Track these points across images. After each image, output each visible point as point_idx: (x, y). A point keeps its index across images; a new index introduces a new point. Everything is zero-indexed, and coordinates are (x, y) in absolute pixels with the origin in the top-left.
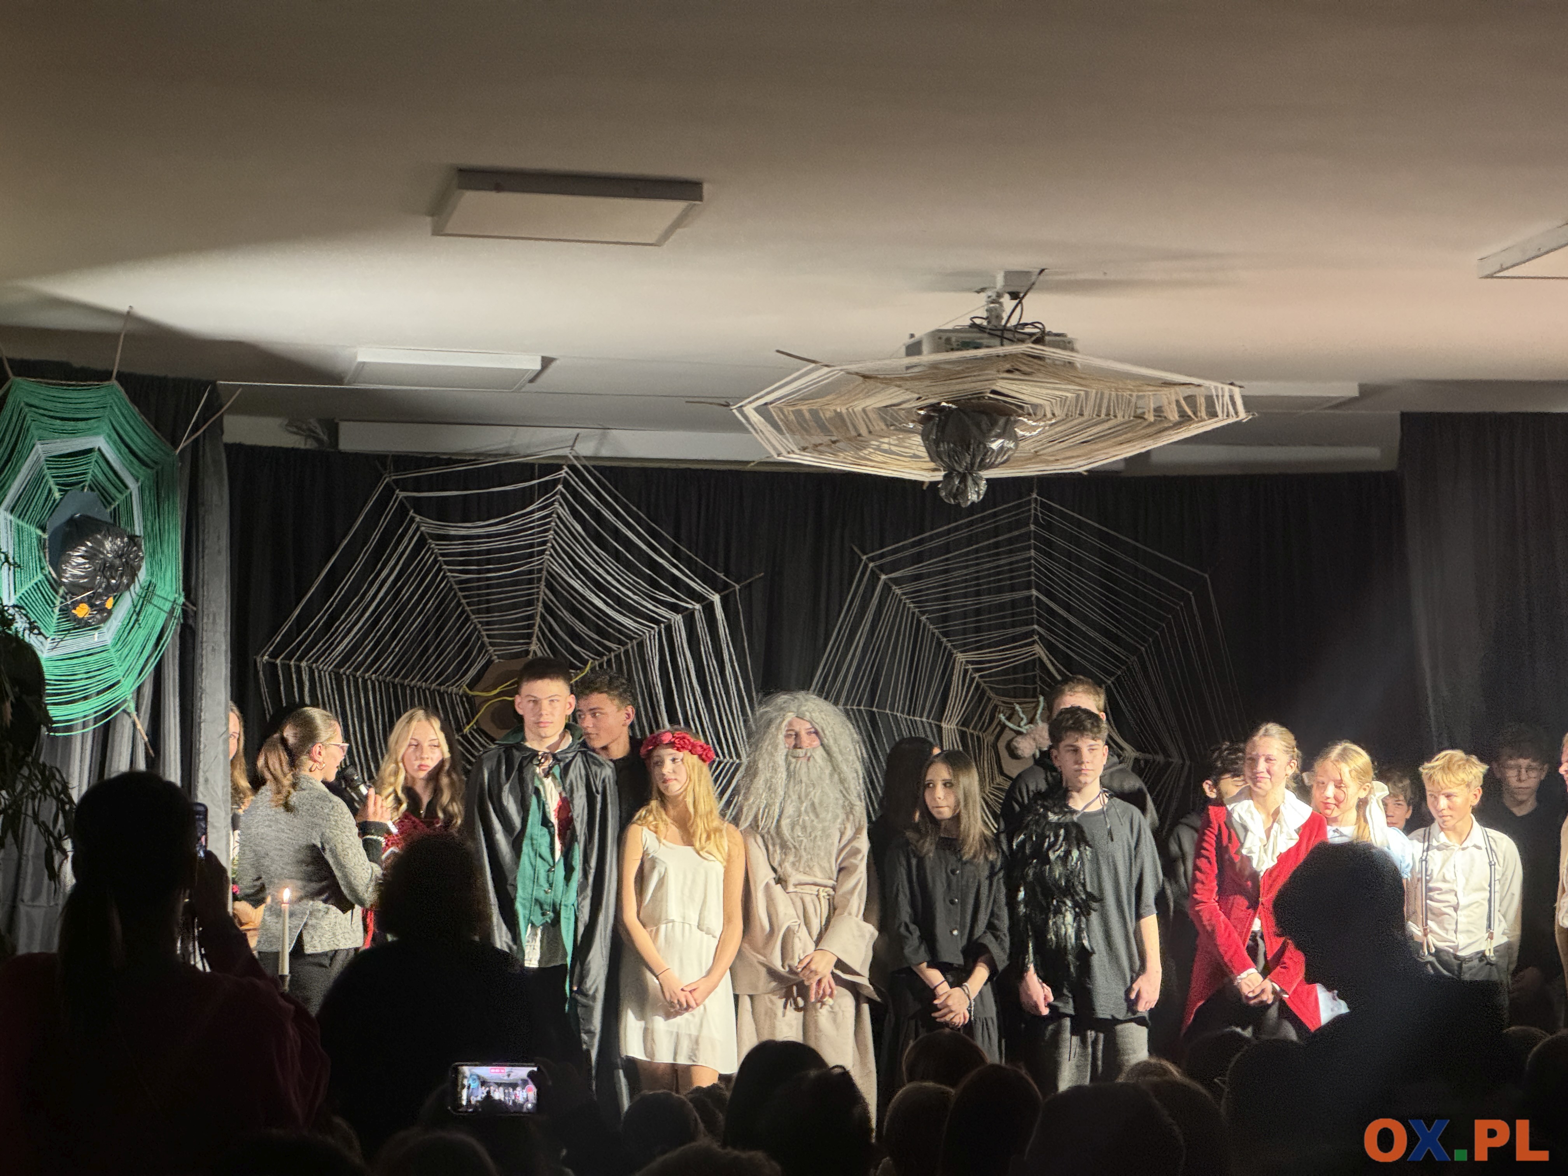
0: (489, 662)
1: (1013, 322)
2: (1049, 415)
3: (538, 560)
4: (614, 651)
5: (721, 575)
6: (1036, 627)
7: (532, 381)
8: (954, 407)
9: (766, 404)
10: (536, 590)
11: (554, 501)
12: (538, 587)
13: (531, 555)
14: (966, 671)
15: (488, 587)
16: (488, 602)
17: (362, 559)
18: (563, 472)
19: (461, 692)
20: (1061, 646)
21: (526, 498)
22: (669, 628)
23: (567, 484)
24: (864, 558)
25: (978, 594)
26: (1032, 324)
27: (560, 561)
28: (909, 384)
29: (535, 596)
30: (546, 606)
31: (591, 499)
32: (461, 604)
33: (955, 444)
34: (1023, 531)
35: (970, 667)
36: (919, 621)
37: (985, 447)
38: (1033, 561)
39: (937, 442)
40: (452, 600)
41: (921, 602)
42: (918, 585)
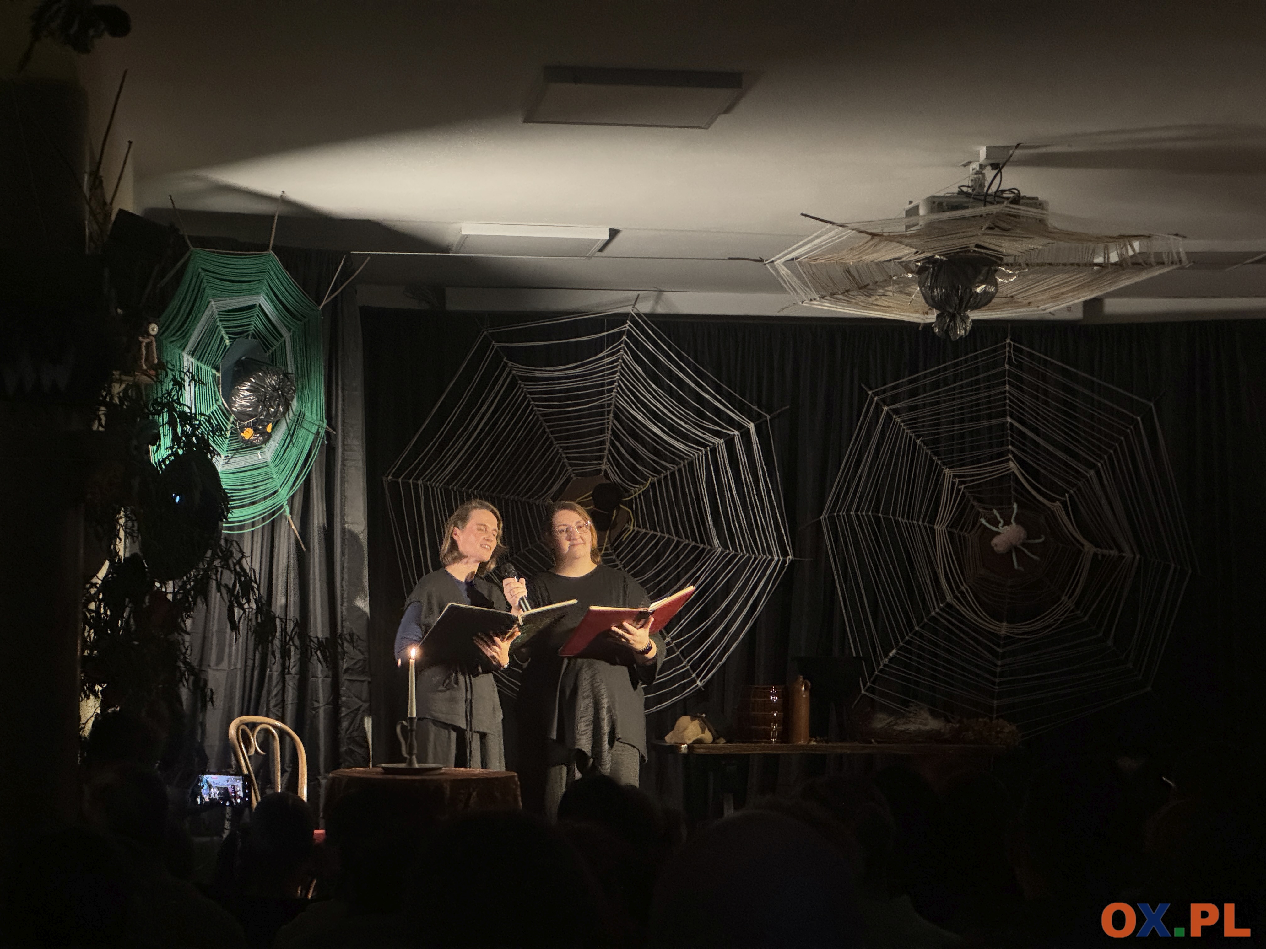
0: (568, 480)
1: (994, 189)
2: (1024, 266)
3: (608, 397)
4: (670, 469)
5: (755, 408)
6: (1010, 447)
7: (601, 250)
8: (945, 259)
9: (792, 259)
10: (606, 421)
11: (621, 349)
12: (608, 419)
13: (602, 393)
14: (953, 483)
15: (568, 418)
16: (568, 430)
17: (466, 397)
18: (626, 325)
19: (546, 504)
20: (1031, 463)
21: (598, 346)
22: (714, 451)
23: (630, 335)
24: (870, 393)
25: (962, 421)
26: (1009, 190)
27: (626, 398)
28: (907, 241)
29: (606, 426)
30: (614, 433)
31: (650, 347)
32: (545, 432)
33: (946, 290)
34: (1000, 369)
35: (957, 480)
36: (915, 444)
37: (971, 290)
38: (1007, 394)
39: (932, 288)
40: (539, 429)
41: (916, 427)
42: (914, 414)
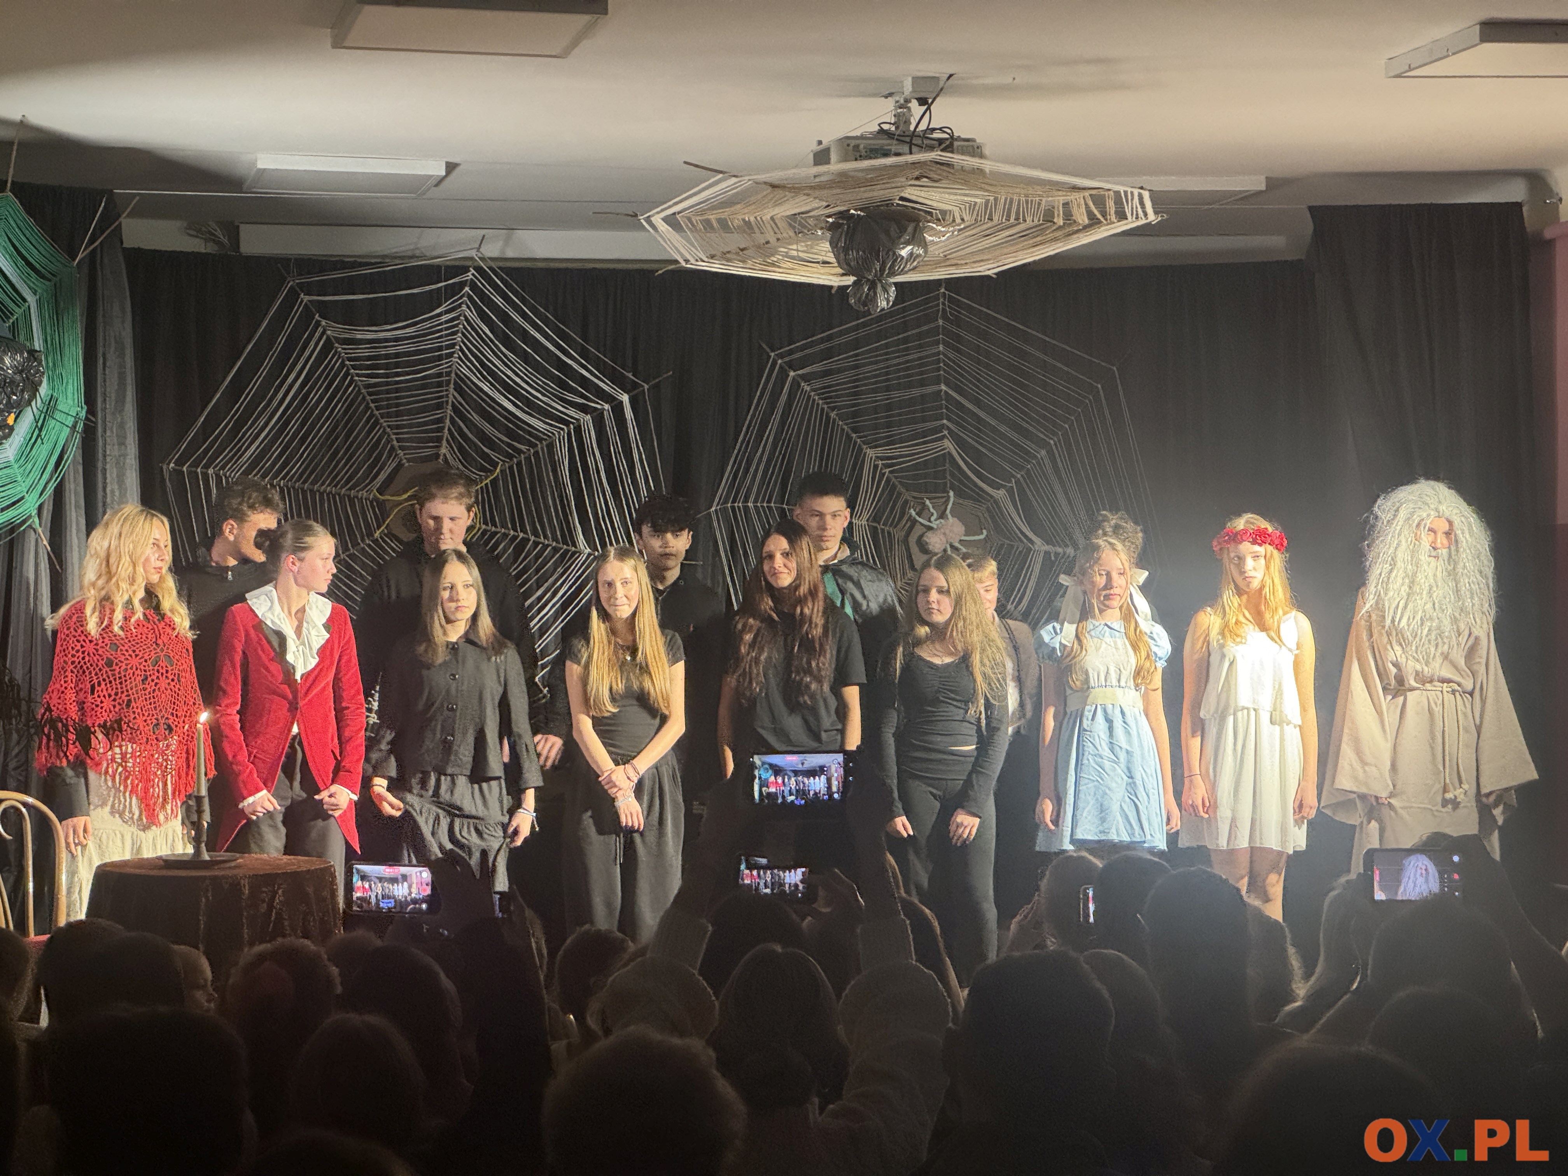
0: (400, 465)
1: (923, 126)
2: (958, 220)
3: (447, 363)
4: (524, 453)
5: (630, 375)
6: (945, 421)
7: (436, 185)
8: (862, 214)
9: (674, 214)
10: (445, 393)
11: (462, 303)
12: (447, 390)
13: (440, 358)
14: (876, 467)
15: (397, 390)
16: (397, 405)
17: (268, 363)
18: (469, 274)
19: (371, 497)
20: (970, 440)
21: (433, 300)
22: (578, 429)
23: (473, 286)
24: (772, 354)
25: (888, 389)
26: (940, 129)
27: (468, 364)
28: (817, 193)
29: (444, 399)
30: (455, 409)
31: (499, 300)
32: (370, 408)
33: (864, 252)
34: (932, 325)
35: (880, 462)
36: (828, 417)
37: (894, 253)
38: (941, 356)
39: (846, 250)
40: (360, 404)
41: (830, 397)
42: (827, 381)
